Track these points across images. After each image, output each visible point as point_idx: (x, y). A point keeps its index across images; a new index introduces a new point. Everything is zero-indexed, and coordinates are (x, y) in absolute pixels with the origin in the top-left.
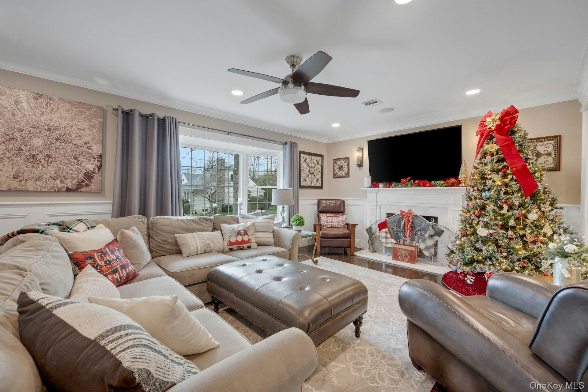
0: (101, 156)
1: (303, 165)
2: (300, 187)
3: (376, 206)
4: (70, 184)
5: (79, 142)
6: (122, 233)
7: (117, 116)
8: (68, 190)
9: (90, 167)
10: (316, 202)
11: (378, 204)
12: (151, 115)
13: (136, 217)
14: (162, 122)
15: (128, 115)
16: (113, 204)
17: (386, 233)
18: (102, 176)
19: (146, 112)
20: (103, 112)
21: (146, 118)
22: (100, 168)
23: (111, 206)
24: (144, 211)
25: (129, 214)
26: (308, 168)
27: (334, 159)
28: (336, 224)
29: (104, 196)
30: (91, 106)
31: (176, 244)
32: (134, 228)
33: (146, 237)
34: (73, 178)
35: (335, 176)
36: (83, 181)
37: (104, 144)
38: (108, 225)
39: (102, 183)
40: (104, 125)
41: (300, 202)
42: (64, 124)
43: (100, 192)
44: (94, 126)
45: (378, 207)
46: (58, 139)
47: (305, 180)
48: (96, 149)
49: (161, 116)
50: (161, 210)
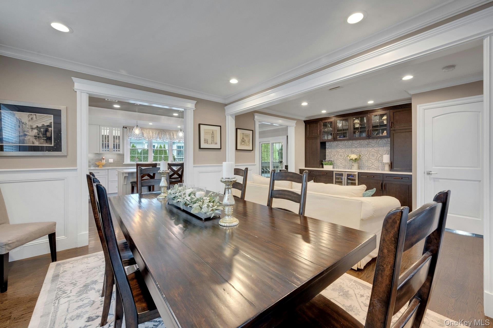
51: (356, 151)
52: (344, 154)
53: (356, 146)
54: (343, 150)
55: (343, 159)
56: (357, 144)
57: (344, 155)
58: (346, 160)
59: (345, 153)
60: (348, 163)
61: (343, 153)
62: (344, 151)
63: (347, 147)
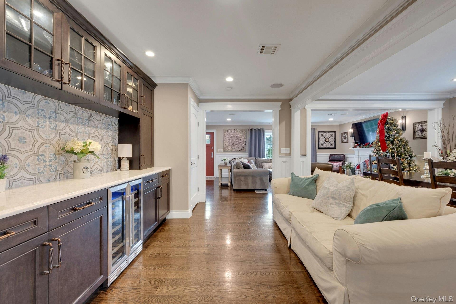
0: (245, 142)
1: (321, 138)
2: (319, 148)
3: (358, 158)
4: (240, 149)
5: (241, 139)
6: (250, 160)
7: (249, 131)
8: (239, 151)
9: (243, 145)
10: (329, 155)
11: (359, 156)
12: (257, 129)
13: (253, 158)
14: (260, 130)
15: (251, 130)
16: (248, 154)
17: (359, 171)
18: (246, 147)
19: (255, 128)
20: (246, 130)
21: (256, 130)
22: (245, 145)
23: (248, 155)
24: (255, 157)
25: (252, 157)
26: (324, 139)
27: (342, 133)
28: (335, 166)
29: (246, 152)
30: (244, 129)
31: (262, 166)
32: (252, 160)
33: (255, 163)
34: (240, 148)
35: (343, 142)
36: (242, 149)
37: (246, 138)
38: (247, 159)
39: (246, 149)
40: (246, 134)
41: (317, 155)
42: (239, 135)
43: (245, 151)
44: (244, 134)
45: (359, 158)
46: (238, 139)
47: (322, 145)
48: (245, 140)
49: (259, 128)
50: (259, 156)
51: (67, 130)
52: (33, 135)
53: (68, 117)
54: (29, 120)
55: (30, 151)
56: (69, 113)
57: (34, 138)
58: (42, 155)
59: (38, 133)
60: (48, 163)
61: (30, 130)
62: (32, 123)
63: (44, 116)
